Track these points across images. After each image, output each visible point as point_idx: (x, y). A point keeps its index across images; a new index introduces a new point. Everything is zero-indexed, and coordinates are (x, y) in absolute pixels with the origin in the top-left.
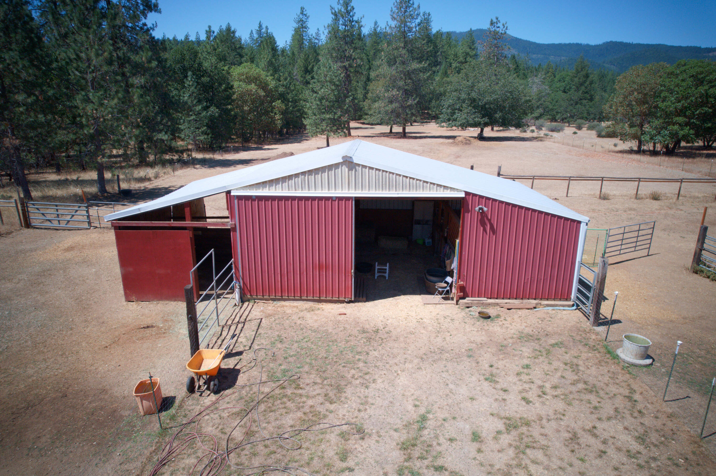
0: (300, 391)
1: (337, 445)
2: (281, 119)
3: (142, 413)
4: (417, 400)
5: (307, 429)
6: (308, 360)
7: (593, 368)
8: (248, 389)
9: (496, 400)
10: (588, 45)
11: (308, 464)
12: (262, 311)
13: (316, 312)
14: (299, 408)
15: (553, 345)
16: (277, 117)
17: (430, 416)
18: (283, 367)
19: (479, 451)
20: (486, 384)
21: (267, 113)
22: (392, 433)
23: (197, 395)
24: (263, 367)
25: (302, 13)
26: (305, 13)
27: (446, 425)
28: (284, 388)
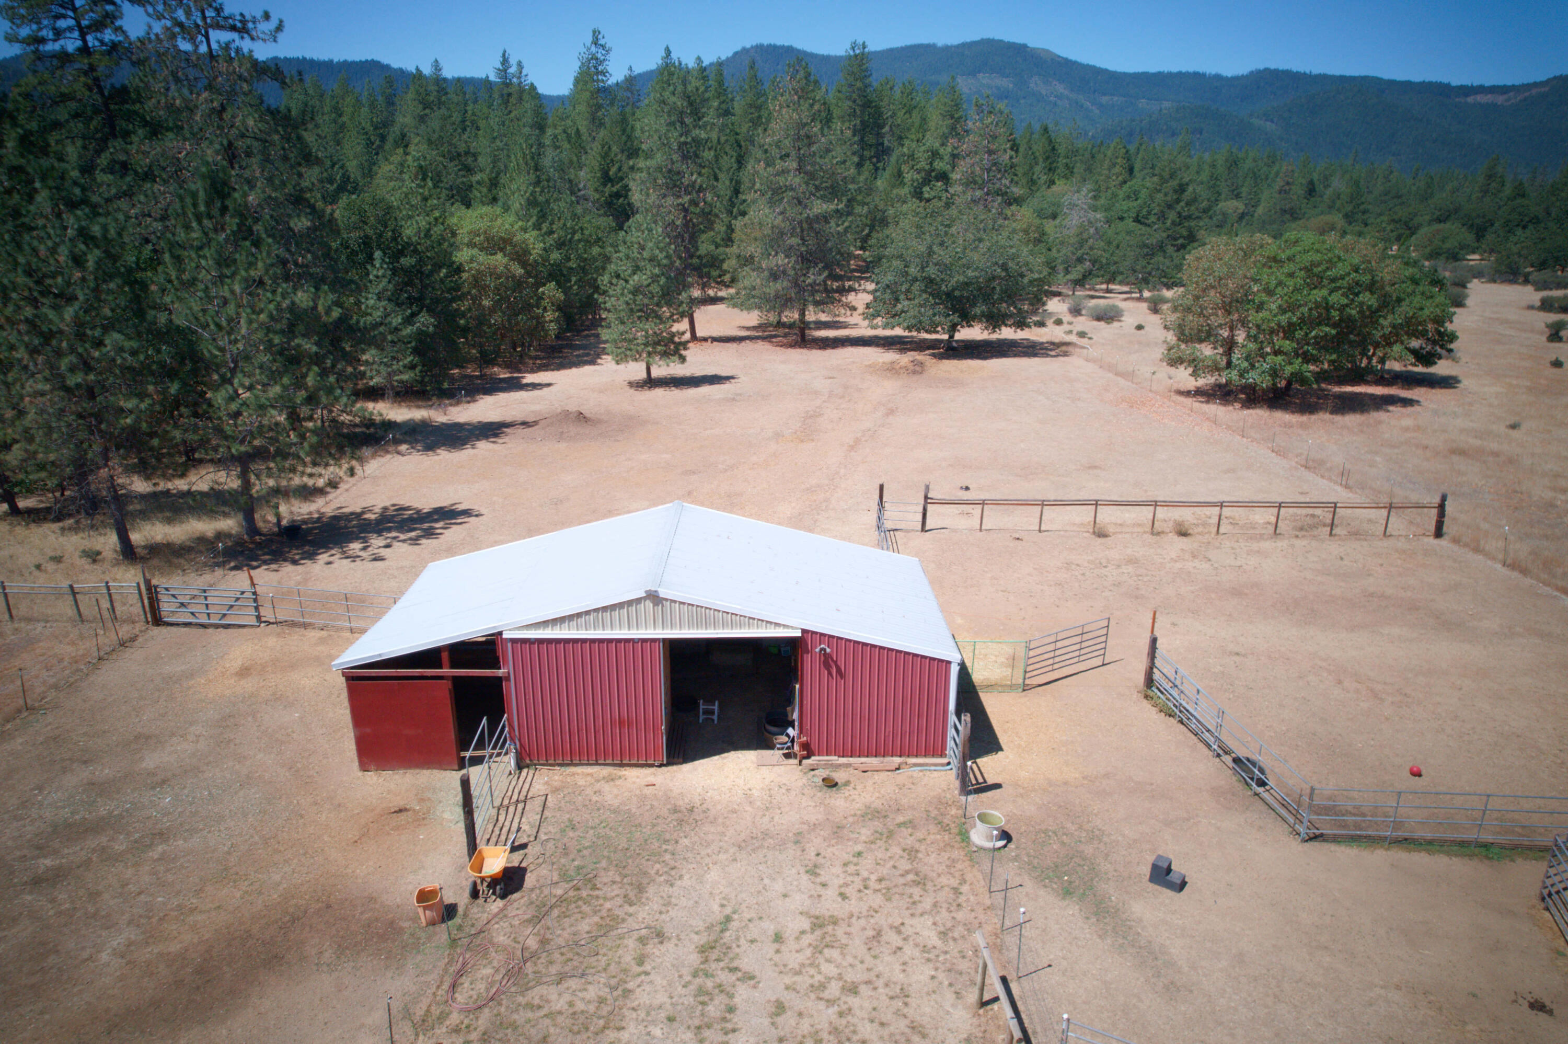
0: (596, 893)
1: (635, 950)
2: (557, 321)
3: (424, 924)
4: (724, 898)
5: (604, 935)
6: (606, 853)
7: (934, 855)
8: (538, 891)
9: (811, 896)
10: (1218, 77)
11: (605, 969)
12: (547, 783)
13: (618, 782)
14: (595, 912)
15: (899, 825)
16: (549, 316)
17: (736, 916)
18: (576, 863)
19: (778, 951)
20: (805, 877)
21: (527, 308)
22: (693, 936)
23: (481, 901)
24: (553, 864)
25: (595, 42)
26: (601, 42)
27: (751, 925)
28: (579, 889)
